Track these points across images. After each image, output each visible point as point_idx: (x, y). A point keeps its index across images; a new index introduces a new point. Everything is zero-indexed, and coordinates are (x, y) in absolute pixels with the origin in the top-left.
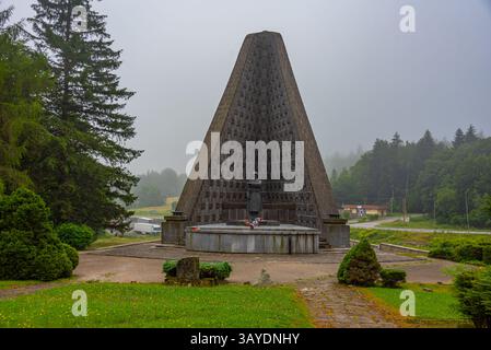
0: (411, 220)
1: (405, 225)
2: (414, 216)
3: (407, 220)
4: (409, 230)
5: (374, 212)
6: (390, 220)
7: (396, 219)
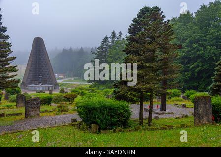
0: (75, 79)
1: (72, 81)
2: (75, 78)
3: (73, 79)
4: (73, 83)
5: (61, 76)
6: (67, 79)
7: (69, 79)
